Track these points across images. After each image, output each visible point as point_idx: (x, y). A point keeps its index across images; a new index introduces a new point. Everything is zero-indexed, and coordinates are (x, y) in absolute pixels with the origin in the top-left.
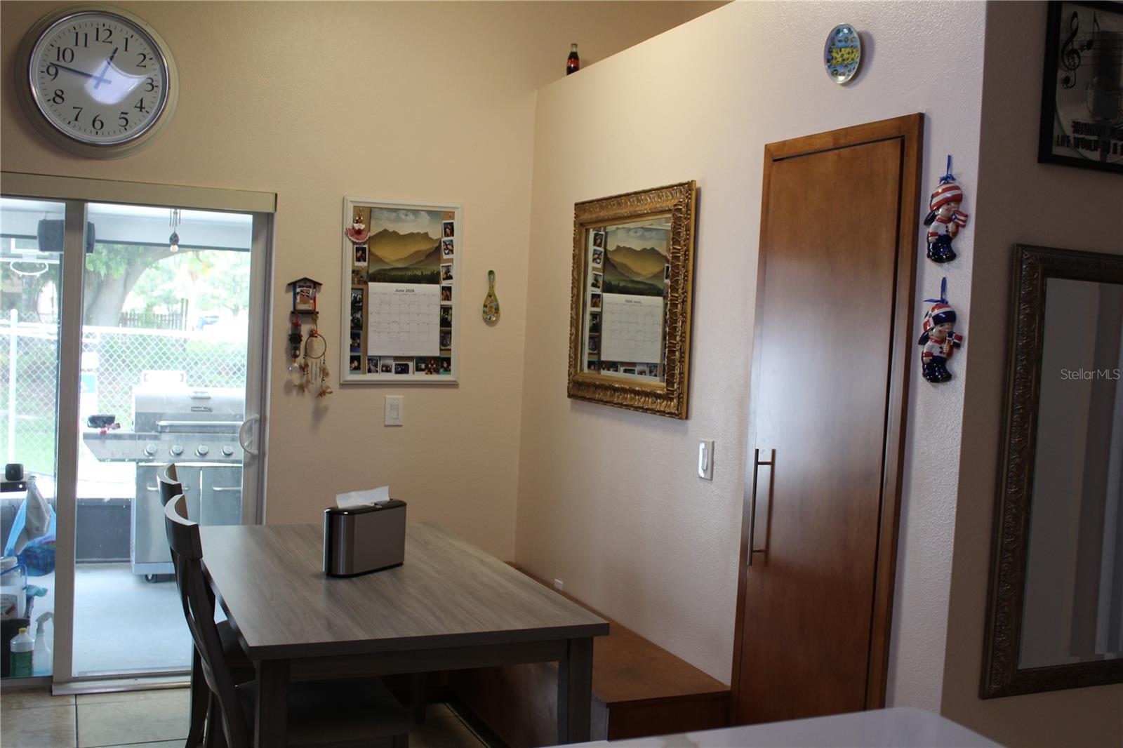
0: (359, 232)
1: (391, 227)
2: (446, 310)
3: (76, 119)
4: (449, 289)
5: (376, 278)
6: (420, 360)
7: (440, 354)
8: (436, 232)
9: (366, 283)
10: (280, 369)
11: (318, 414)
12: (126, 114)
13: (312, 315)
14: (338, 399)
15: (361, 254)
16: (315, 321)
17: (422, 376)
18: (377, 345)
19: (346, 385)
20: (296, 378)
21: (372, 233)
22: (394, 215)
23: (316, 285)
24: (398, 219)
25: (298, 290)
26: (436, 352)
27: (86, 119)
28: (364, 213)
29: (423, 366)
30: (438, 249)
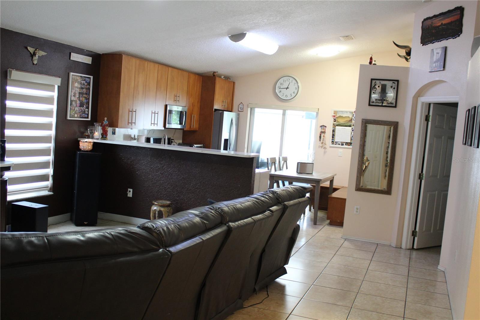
0: (334, 116)
1: (341, 115)
3: (283, 95)
5: (337, 125)
6: (346, 143)
7: (351, 141)
8: (351, 116)
9: (336, 126)
10: (319, 143)
11: (325, 152)
12: (291, 95)
13: (324, 132)
14: (329, 150)
15: (335, 120)
16: (325, 134)
17: (347, 146)
18: (337, 139)
19: (331, 147)
20: (321, 145)
21: (337, 116)
22: (342, 113)
23: (326, 127)
24: (343, 114)
25: (322, 127)
26: (349, 141)
27: (285, 95)
28: (335, 112)
29: (347, 144)
30: (351, 120)
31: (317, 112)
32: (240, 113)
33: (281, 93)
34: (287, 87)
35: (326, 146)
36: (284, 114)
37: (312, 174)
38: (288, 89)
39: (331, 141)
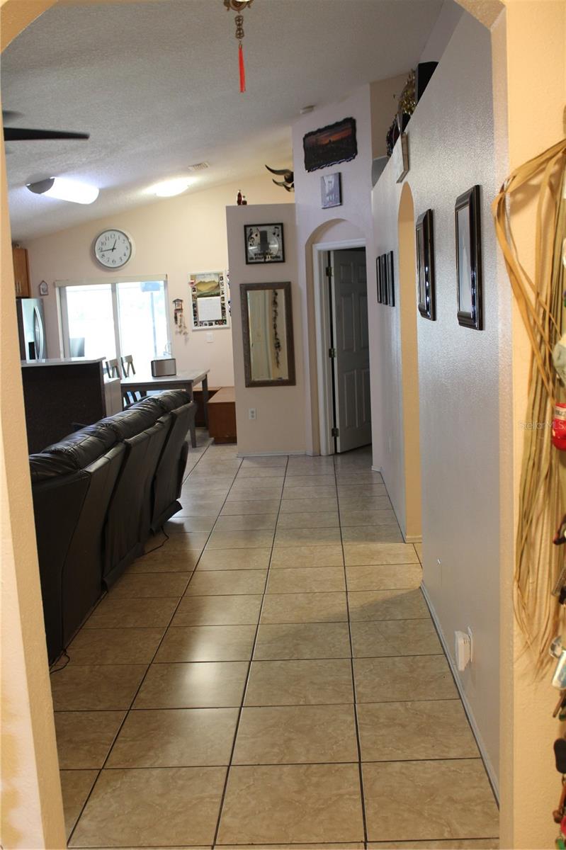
0: (192, 283)
1: (203, 280)
2: (223, 304)
3: (108, 261)
4: (223, 298)
5: (199, 297)
6: (216, 321)
7: (222, 317)
8: (217, 280)
9: (196, 298)
10: (175, 328)
11: (186, 340)
12: (121, 258)
13: (181, 310)
14: (191, 335)
15: (194, 290)
16: (182, 312)
17: (218, 326)
18: (201, 318)
19: (194, 331)
20: (179, 330)
21: (197, 282)
22: (203, 276)
23: (181, 301)
24: (205, 277)
25: (176, 303)
26: (220, 318)
27: (111, 261)
28: (193, 277)
29: (218, 323)
30: (219, 285)
31: (164, 281)
32: (44, 298)
33: (105, 258)
34: (112, 248)
35: (186, 330)
36: (114, 290)
37: (175, 375)
38: (114, 251)
39: (193, 321)
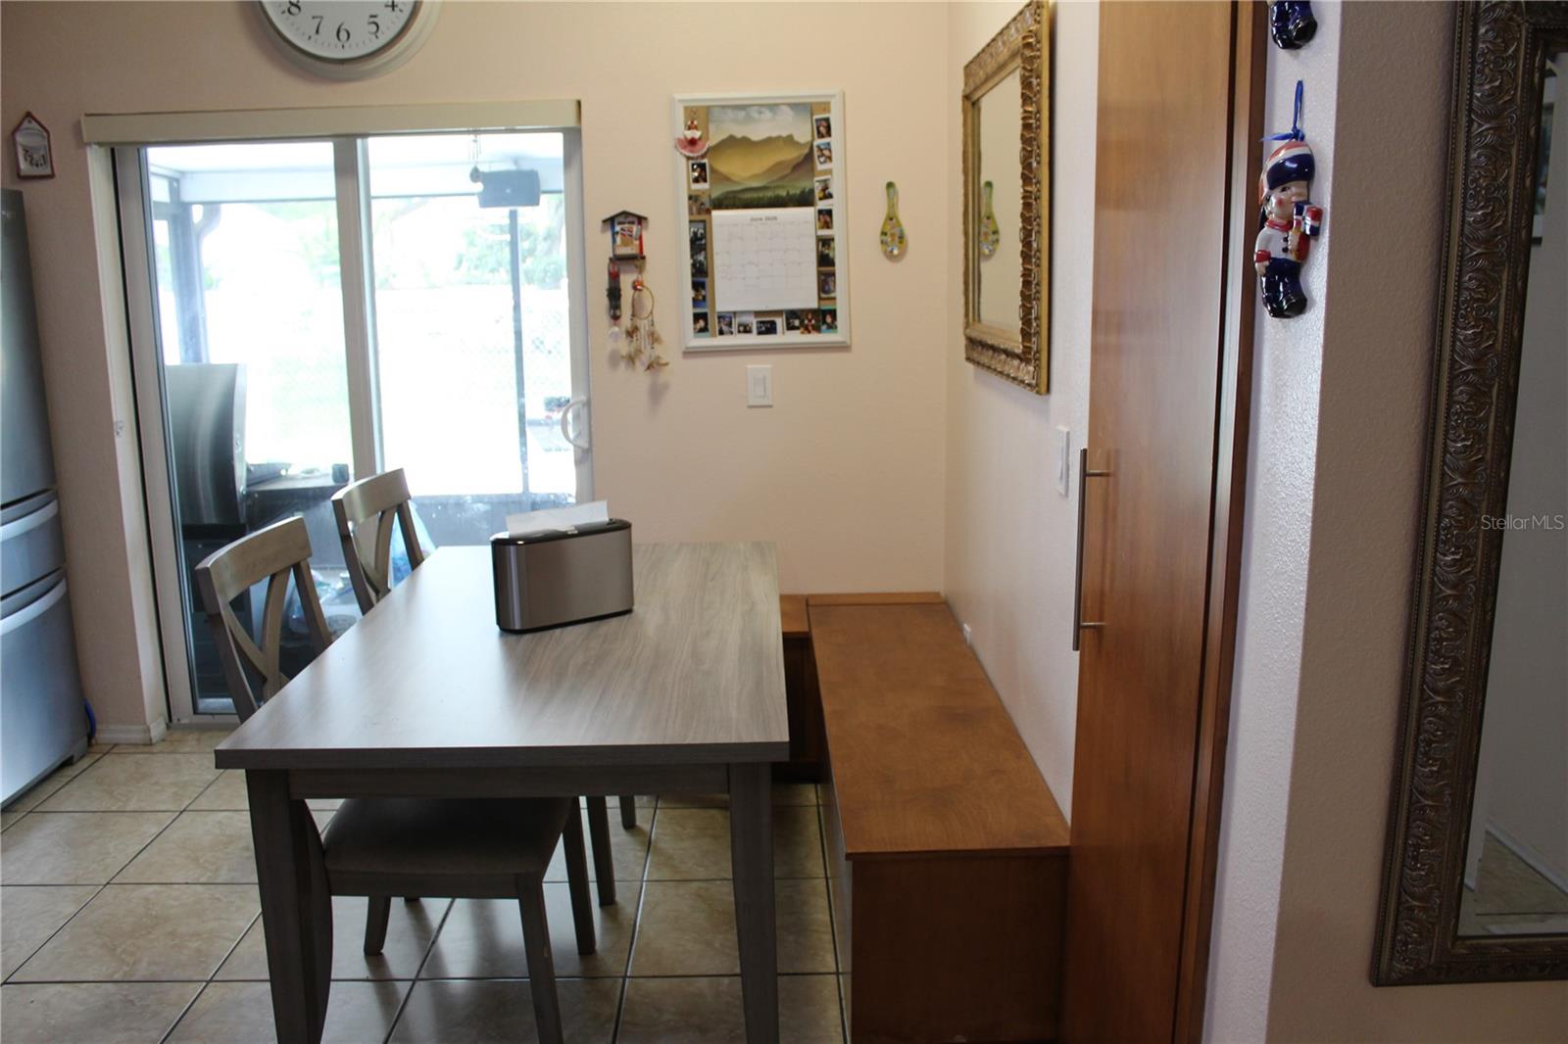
0: (693, 142)
1: (739, 132)
2: (825, 242)
3: (317, 32)
4: (829, 213)
5: (720, 204)
6: (792, 314)
7: (819, 303)
8: (803, 133)
9: (708, 212)
10: (610, 338)
11: (656, 393)
12: (375, 16)
13: (637, 260)
14: (679, 372)
15: (701, 172)
16: (641, 270)
17: (797, 337)
18: (726, 297)
19: (689, 353)
20: (624, 347)
21: (713, 141)
22: (742, 114)
23: (641, 220)
24: (749, 119)
25: (618, 228)
26: (811, 302)
27: (327, 30)
28: (696, 116)
29: (797, 323)
31: (566, 131)
32: (30, 191)
33: (305, 17)
35: (659, 350)
36: (347, 168)
39: (689, 311)
